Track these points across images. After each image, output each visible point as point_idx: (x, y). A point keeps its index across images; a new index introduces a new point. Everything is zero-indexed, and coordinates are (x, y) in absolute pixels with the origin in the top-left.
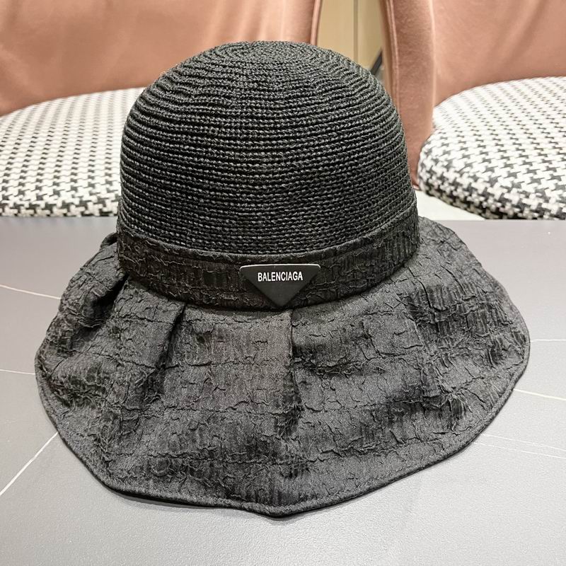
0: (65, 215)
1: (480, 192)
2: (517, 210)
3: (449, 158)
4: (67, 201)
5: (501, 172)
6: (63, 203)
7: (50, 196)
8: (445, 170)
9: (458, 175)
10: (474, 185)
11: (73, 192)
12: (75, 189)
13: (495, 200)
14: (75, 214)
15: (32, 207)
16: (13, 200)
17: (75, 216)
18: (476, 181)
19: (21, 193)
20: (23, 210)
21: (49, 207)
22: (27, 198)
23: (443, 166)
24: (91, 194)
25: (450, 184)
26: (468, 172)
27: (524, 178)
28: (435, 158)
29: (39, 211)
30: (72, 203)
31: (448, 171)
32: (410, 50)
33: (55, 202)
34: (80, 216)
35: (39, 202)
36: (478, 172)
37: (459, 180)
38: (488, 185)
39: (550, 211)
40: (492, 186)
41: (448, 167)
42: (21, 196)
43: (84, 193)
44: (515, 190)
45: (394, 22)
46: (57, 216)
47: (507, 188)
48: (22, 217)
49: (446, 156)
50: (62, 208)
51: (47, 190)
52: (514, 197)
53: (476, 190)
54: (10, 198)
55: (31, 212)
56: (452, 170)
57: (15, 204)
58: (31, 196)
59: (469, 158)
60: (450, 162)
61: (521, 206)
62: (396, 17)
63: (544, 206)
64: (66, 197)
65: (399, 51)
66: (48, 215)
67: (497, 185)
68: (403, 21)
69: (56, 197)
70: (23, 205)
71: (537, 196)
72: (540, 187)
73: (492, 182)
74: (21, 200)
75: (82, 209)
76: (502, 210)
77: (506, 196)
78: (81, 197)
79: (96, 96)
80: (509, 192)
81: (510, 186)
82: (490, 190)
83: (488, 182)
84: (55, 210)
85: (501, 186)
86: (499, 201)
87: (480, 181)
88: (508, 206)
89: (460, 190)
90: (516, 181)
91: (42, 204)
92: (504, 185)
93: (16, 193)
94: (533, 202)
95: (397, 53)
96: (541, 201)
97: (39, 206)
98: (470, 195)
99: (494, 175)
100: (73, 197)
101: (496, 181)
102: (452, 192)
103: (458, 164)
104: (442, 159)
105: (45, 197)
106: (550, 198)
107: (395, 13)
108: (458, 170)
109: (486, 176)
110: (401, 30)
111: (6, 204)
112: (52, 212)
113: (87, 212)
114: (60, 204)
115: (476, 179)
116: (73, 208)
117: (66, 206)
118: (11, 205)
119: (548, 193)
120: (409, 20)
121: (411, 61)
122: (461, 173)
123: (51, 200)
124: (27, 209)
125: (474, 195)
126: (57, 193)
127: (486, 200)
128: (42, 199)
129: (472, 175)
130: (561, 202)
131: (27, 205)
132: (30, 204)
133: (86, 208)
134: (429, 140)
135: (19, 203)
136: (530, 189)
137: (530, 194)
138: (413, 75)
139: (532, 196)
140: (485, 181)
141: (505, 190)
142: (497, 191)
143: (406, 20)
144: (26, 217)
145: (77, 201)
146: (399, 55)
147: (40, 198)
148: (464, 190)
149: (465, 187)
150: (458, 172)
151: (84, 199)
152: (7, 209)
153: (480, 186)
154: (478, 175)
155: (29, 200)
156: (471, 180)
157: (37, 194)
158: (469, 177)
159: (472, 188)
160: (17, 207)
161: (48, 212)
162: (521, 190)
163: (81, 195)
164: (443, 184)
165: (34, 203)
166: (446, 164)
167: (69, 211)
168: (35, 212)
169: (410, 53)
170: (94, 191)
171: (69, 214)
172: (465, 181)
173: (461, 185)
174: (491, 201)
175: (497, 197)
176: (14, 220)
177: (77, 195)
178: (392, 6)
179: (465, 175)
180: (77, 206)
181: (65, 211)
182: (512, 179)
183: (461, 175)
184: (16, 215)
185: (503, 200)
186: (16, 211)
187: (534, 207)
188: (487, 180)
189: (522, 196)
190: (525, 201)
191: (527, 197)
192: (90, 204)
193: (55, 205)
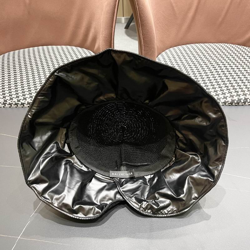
6: (28, 102)
7: (23, 100)
11: (31, 98)
15: (16, 104)
16: (8, 102)
19: (11, 99)
20: (13, 105)
21: (23, 104)
29: (19, 105)
32: (148, 45)
35: (18, 103)
48: (12, 108)
51: (21, 98)
55: (16, 106)
58: (15, 100)
66: (22, 107)
69: (25, 100)
74: (11, 101)
84: (25, 105)
91: (20, 103)
105: (21, 100)
107: (142, 34)
110: (145, 39)
111: (6, 103)
121: (148, 49)
123: (23, 102)
131: (14, 103)
135: (11, 103)
143: (146, 36)
144: (14, 108)
146: (144, 47)
147: (19, 101)
157: (17, 99)
176: (10, 109)
186: (10, 106)
193: (25, 103)
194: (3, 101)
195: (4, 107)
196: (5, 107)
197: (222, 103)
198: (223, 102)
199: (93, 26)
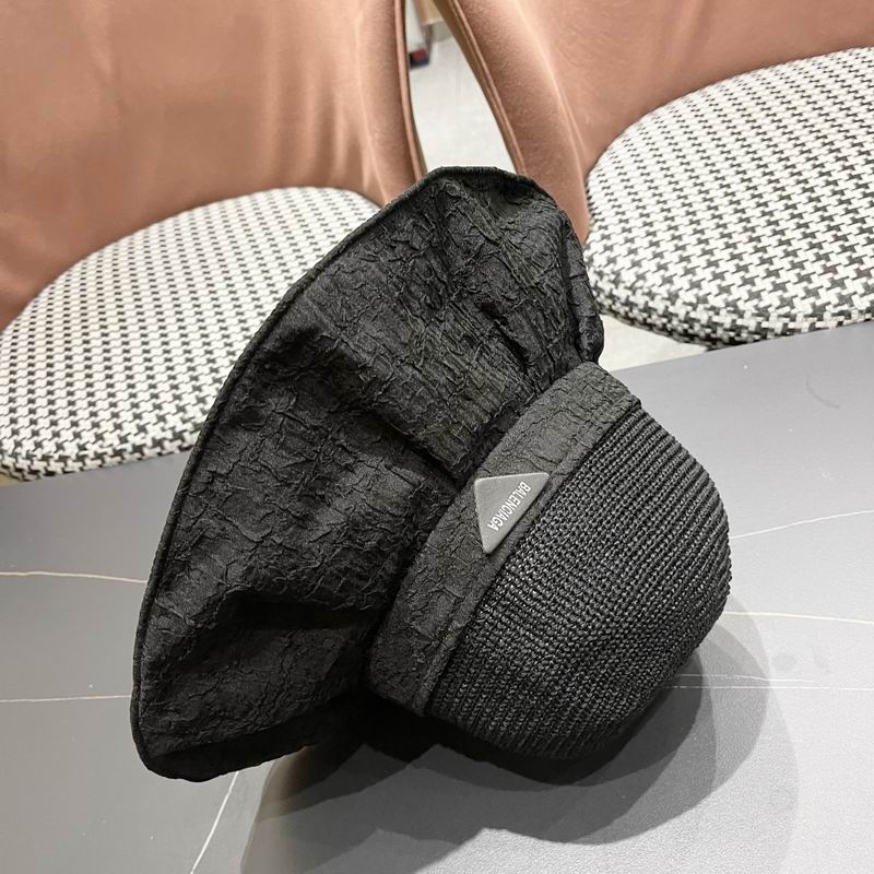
0: (160, 454)
1: (660, 312)
2: (708, 331)
3: (616, 269)
4: (158, 438)
5: (681, 283)
6: (154, 440)
7: (136, 435)
8: (613, 286)
9: (630, 293)
10: (651, 304)
11: (161, 424)
12: (162, 419)
13: (680, 321)
14: (170, 450)
15: (118, 453)
16: (92, 449)
17: (171, 453)
18: (653, 299)
19: (99, 437)
20: (108, 459)
21: (138, 449)
22: (108, 443)
23: (609, 281)
24: (184, 421)
25: (623, 304)
26: (641, 288)
27: (710, 287)
28: (598, 270)
29: (127, 456)
30: (165, 439)
31: (617, 288)
32: (536, 145)
33: (143, 442)
34: (178, 451)
35: (124, 446)
36: (653, 285)
37: (632, 299)
38: (668, 303)
39: (747, 328)
40: (673, 304)
41: (616, 282)
42: (100, 442)
43: (174, 421)
44: (701, 307)
45: (506, 119)
46: (151, 458)
47: (691, 304)
48: (108, 468)
49: (612, 265)
50: (154, 446)
51: (130, 428)
52: (702, 315)
53: (655, 310)
54: (88, 446)
55: (118, 459)
56: (621, 286)
57: (96, 453)
58: (112, 439)
59: (640, 266)
60: (617, 274)
61: (712, 325)
62: (507, 111)
63: (740, 322)
64: (155, 432)
65: (521, 149)
66: (139, 459)
67: (679, 302)
68: (518, 114)
69: (142, 434)
70: (105, 453)
71: (728, 312)
72: (731, 299)
73: (673, 298)
74: (101, 447)
75: (179, 442)
76: (690, 331)
77: (693, 315)
78: (173, 428)
79: (139, 236)
80: (694, 309)
81: (694, 301)
82: (671, 309)
83: (667, 299)
84: (146, 451)
85: (685, 303)
86: (686, 322)
87: (658, 298)
88: (697, 327)
89: (635, 311)
90: (701, 293)
91: (128, 447)
92: (687, 301)
93: (93, 439)
94: (726, 319)
95: (519, 153)
96: (734, 316)
97: (125, 450)
98: (650, 317)
99: (673, 289)
100: (163, 430)
101: (677, 296)
102: (627, 313)
103: (628, 277)
104: (607, 270)
105: (130, 438)
106: (744, 312)
107: (505, 107)
108: (629, 285)
109: (663, 291)
110: (518, 124)
111: (85, 456)
112: (143, 454)
113: (185, 445)
114: (150, 443)
115: (651, 295)
116: (167, 444)
117: (158, 443)
118: (92, 456)
119: (741, 305)
120: (525, 111)
121: (540, 158)
122: (632, 288)
123: (138, 440)
124: (112, 457)
125: (654, 317)
126: (142, 429)
127: (670, 321)
128: (126, 441)
129: (646, 290)
130: (758, 315)
131: (110, 451)
132: (114, 450)
133: (183, 440)
134: (588, 241)
135: (100, 451)
136: (718, 302)
137: (719, 309)
138: (547, 173)
139: (723, 312)
140: (663, 299)
141: (690, 308)
142: (679, 310)
143: (521, 113)
144: (114, 466)
145: (169, 435)
146: (522, 153)
147: (123, 440)
148: (641, 311)
149: (641, 307)
150: (630, 288)
151: (178, 430)
152: (88, 461)
153: (659, 305)
154: (654, 290)
155: (111, 445)
156: (647, 298)
157: (118, 436)
158: (643, 294)
159: (650, 308)
160: (99, 456)
161: (137, 455)
162: (708, 306)
163: (172, 425)
164: (614, 303)
165: (118, 448)
166: (613, 277)
167: (163, 448)
168: (123, 458)
169: (536, 149)
170: (186, 417)
171: (164, 452)
172: (640, 299)
173: (636, 305)
174: (675, 322)
175: (682, 317)
176: (101, 471)
177: (167, 427)
178: (499, 100)
179: (639, 292)
180: (171, 441)
181: (158, 450)
182: (695, 291)
183: (634, 293)
184: (100, 466)
185: (689, 320)
186: (99, 462)
187: (728, 326)
188: (666, 296)
189: (711, 313)
190: (715, 319)
191: (717, 314)
192: (186, 435)
193: (144, 445)
194: (76, 450)
195: (81, 469)
196: (85, 468)
197: (861, 312)
198: (864, 308)
199: (340, 104)
